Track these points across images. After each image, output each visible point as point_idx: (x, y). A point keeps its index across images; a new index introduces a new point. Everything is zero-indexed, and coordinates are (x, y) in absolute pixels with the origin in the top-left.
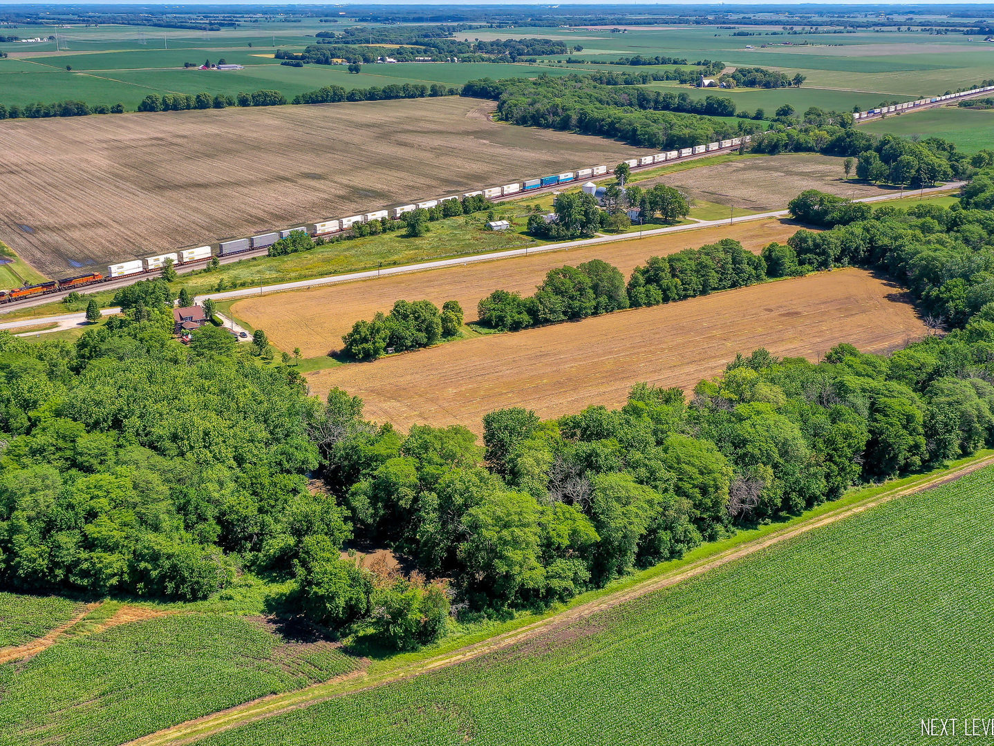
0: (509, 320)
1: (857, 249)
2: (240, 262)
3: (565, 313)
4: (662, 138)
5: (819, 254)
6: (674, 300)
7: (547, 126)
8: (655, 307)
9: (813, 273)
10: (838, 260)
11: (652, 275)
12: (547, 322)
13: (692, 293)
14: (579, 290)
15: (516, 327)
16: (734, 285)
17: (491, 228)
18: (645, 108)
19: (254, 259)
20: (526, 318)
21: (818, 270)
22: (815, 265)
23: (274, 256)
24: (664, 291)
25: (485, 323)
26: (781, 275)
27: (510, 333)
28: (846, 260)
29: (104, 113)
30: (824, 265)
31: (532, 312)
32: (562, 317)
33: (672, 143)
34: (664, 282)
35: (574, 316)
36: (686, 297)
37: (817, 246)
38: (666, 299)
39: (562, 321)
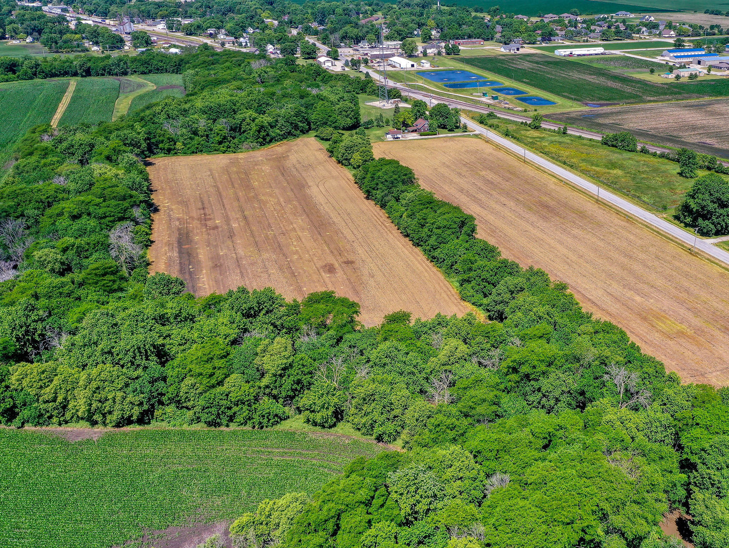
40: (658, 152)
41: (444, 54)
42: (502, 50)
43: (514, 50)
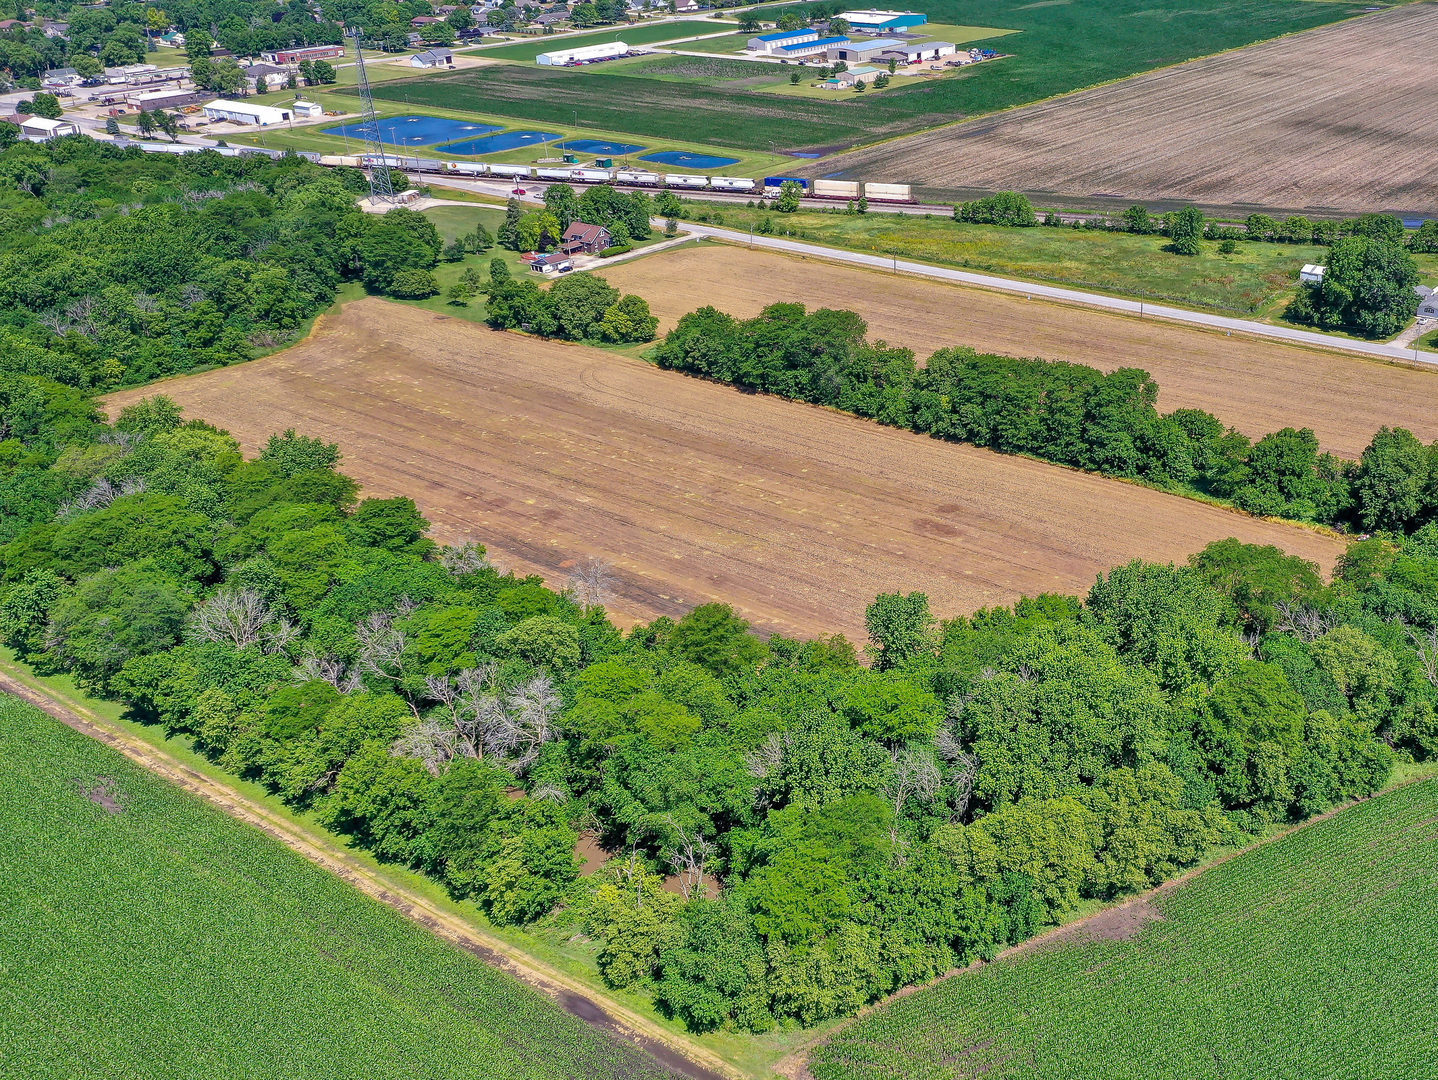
19: (927, 217)
40: (1082, 222)
41: (302, 84)
42: (417, 63)
43: (441, 62)
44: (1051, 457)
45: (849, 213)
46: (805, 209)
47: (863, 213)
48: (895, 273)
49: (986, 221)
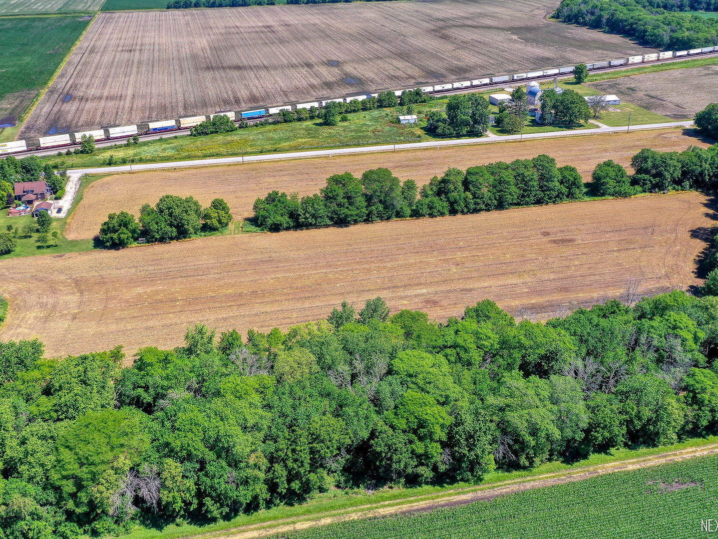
0: (269, 222)
1: (701, 174)
2: (161, 140)
3: (331, 219)
4: (666, 39)
5: (654, 176)
6: (463, 212)
7: (584, 24)
8: (438, 219)
9: (643, 194)
10: (678, 182)
11: (442, 188)
12: (308, 226)
13: (483, 207)
14: (349, 198)
15: (276, 228)
16: (539, 202)
17: (399, 121)
18: (696, 9)
19: (176, 137)
20: (285, 220)
21: (651, 192)
22: (649, 185)
23: (195, 136)
24: (452, 204)
25: (257, 222)
26: (603, 195)
27: (269, 233)
28: (687, 184)
29: (261, 5)
30: (659, 187)
31: (293, 215)
32: (329, 222)
33: (675, 45)
34: (454, 195)
35: (341, 222)
36: (476, 211)
37: (655, 166)
38: (453, 212)
39: (327, 226)
44: (527, 204)
45: (128, 145)
46: (99, 149)
47: (137, 143)
48: (243, 163)
49: (212, 133)
